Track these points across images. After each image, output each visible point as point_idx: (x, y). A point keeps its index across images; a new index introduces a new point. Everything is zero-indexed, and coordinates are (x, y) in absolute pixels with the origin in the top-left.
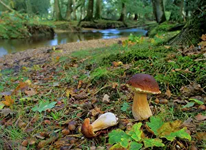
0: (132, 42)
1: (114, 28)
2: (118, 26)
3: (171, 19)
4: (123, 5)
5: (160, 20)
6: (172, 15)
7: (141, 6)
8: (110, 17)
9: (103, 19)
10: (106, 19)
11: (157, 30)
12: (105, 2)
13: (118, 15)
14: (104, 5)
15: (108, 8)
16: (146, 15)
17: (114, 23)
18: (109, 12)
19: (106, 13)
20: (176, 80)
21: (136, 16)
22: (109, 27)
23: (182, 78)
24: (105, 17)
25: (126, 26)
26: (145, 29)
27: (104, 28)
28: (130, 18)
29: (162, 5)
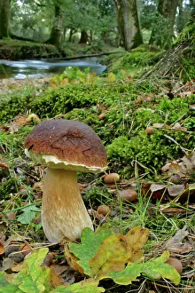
0: (70, 80)
1: (38, 58)
2: (45, 54)
3: (151, 41)
4: (57, 10)
5: (130, 44)
6: (153, 34)
7: (94, 15)
8: (31, 36)
9: (13, 37)
10: (21, 39)
11: (125, 63)
12: (20, 4)
13: (47, 31)
14: (17, 8)
15: (24, 16)
16: (104, 34)
17: (37, 48)
18: (27, 24)
19: (21, 26)
20: (154, 149)
21: (84, 34)
22: (25, 55)
23: (167, 143)
24: (19, 34)
25: (64, 55)
26: (102, 63)
27: (16, 58)
28: (71, 40)
29: (135, 15)
